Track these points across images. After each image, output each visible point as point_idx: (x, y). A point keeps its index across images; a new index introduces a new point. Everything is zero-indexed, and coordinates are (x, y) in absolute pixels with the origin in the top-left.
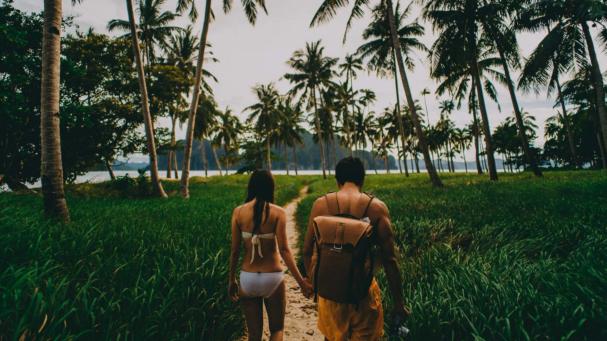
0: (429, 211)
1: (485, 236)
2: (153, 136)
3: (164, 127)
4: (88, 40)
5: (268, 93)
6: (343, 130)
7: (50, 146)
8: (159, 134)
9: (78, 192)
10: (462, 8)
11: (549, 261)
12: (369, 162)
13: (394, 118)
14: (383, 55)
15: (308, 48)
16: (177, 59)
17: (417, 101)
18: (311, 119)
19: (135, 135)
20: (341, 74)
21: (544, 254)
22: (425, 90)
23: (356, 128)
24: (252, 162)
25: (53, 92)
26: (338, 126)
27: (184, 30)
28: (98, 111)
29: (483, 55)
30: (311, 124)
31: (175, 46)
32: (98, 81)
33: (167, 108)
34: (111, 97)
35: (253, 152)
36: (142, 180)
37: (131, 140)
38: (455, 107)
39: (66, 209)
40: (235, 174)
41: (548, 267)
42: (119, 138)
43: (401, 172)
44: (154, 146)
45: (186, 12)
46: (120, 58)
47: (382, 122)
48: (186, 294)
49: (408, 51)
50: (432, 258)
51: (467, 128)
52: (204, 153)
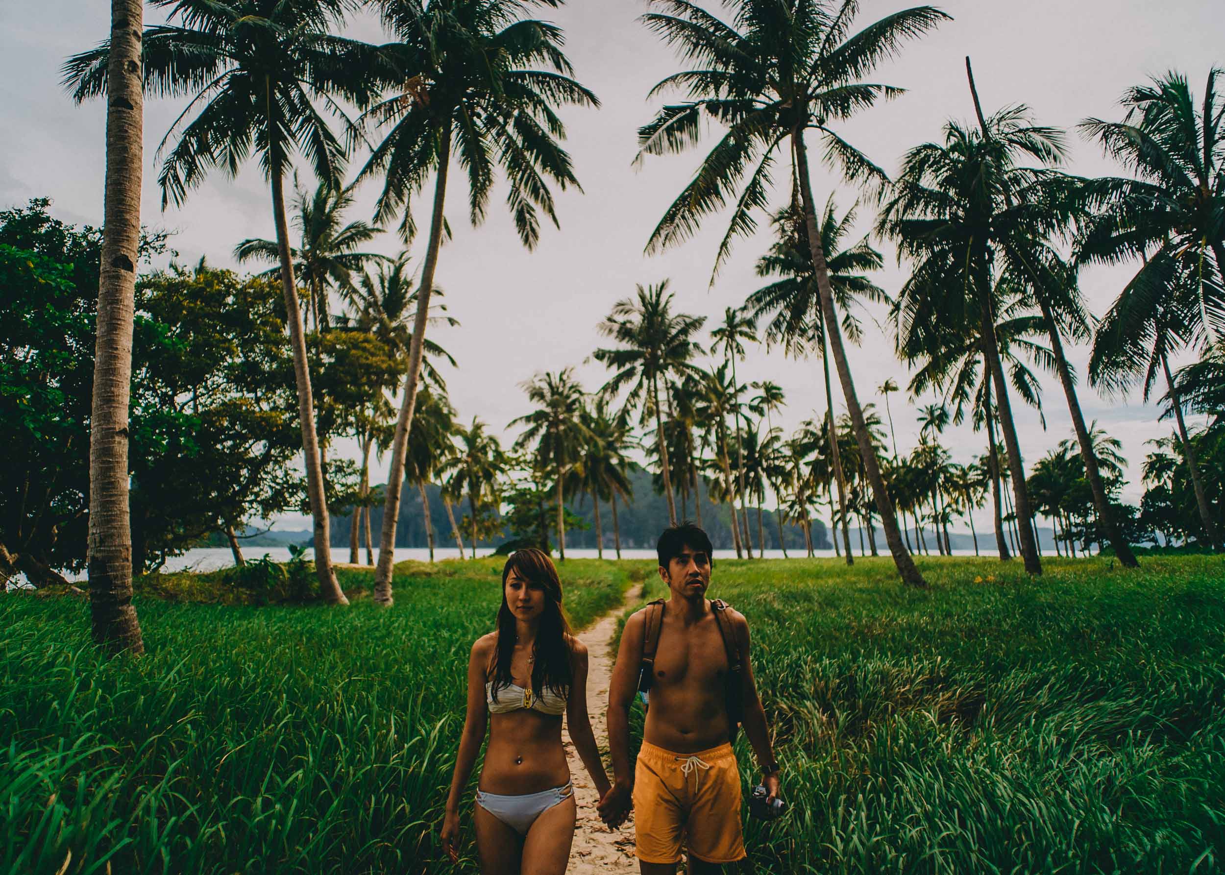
0: (893, 639)
1: (1009, 694)
2: (320, 475)
3: (346, 459)
4: (196, 281)
5: (561, 389)
6: (715, 466)
7: (106, 496)
8: (336, 472)
9: (165, 590)
10: (961, 213)
11: (1147, 751)
12: (770, 533)
13: (822, 442)
14: (798, 311)
15: (643, 298)
16: (375, 320)
17: (872, 405)
18: (650, 442)
19: (286, 474)
20: (713, 350)
21: (1135, 734)
22: (887, 383)
23: (743, 461)
24: (525, 532)
25: (117, 386)
26: (705, 457)
27: (389, 260)
28: (212, 424)
29: (1007, 311)
30: (650, 452)
31: (371, 292)
32: (213, 364)
33: (352, 419)
34: (239, 395)
35: (530, 510)
36: (299, 567)
37: (278, 484)
38: (951, 419)
39: (138, 627)
40: (491, 556)
41: (1145, 764)
42: (254, 480)
43: (838, 554)
44: (323, 498)
45: (393, 225)
46: (260, 316)
47: (799, 450)
48: (367, 810)
49: (850, 303)
50: (895, 739)
51: (977, 463)
52: (427, 512)
